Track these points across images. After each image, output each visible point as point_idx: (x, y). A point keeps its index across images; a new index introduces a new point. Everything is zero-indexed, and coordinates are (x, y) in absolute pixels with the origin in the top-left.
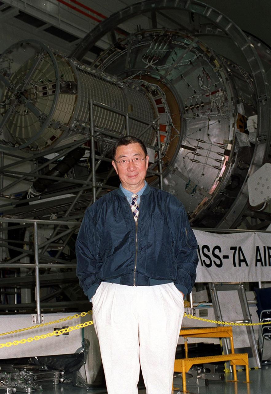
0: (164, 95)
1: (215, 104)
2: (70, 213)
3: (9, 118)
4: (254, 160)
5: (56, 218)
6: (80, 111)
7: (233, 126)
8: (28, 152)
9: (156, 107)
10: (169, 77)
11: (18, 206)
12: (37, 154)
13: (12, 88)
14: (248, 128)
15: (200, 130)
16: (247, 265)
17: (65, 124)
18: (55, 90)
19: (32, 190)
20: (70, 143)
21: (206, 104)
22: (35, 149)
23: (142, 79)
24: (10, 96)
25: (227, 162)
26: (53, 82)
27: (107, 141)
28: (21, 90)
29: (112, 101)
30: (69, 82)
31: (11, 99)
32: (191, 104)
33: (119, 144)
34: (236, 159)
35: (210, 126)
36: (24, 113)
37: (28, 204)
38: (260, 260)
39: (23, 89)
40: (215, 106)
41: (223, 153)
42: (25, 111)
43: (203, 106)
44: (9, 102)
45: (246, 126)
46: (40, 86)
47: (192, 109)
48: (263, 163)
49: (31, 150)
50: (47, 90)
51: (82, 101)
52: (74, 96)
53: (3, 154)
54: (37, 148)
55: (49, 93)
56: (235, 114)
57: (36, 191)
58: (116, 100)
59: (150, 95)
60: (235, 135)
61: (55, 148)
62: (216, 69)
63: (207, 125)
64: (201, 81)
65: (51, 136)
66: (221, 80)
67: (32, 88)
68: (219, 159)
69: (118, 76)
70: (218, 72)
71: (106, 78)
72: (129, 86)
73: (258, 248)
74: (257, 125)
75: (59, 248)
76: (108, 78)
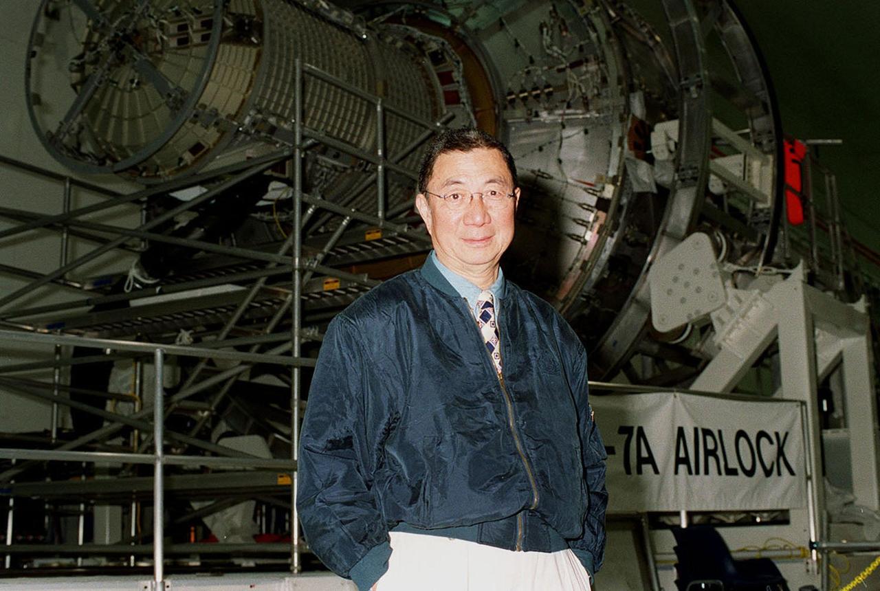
0: (458, 62)
1: (578, 90)
2: (232, 330)
3: (91, 98)
4: (666, 225)
5: (191, 339)
6: (266, 87)
7: (621, 144)
8: (134, 181)
9: (440, 89)
10: (471, 23)
11: (99, 308)
12: (156, 185)
13: (103, 25)
14: (653, 151)
15: (541, 149)
16: (656, 471)
17: (229, 116)
18: (209, 34)
19: (138, 270)
20: (238, 164)
21: (558, 88)
22: (151, 174)
23: (408, 24)
24: (96, 45)
25: (601, 226)
26: (204, 13)
27: (325, 162)
28: (125, 30)
29: (341, 67)
30: (243, 15)
31: (99, 49)
32: (522, 85)
33: (445, 147)
34: (621, 220)
35: (564, 141)
36: (129, 84)
37: (128, 305)
38: (686, 461)
39: (130, 27)
40: (577, 96)
41: (593, 204)
42: (132, 81)
43: (550, 94)
44: (93, 58)
45: (648, 146)
46: (171, 22)
47: (525, 99)
48: (689, 232)
49: (140, 175)
50: (188, 34)
51: (271, 64)
52: (254, 51)
53: (70, 184)
54: (157, 170)
55: (192, 41)
56: (626, 116)
57: (146, 275)
58: (350, 68)
59: (427, 62)
60: (624, 163)
61: (200, 172)
62: (584, 11)
63: (558, 137)
64: (547, 34)
65: (192, 144)
66: (593, 35)
67: (152, 26)
68: (582, 218)
69: (355, 13)
70: (586, 16)
71: (327, 14)
72: (380, 37)
73: (681, 432)
74: (676, 144)
75: (200, 413)
76: (334, 15)
